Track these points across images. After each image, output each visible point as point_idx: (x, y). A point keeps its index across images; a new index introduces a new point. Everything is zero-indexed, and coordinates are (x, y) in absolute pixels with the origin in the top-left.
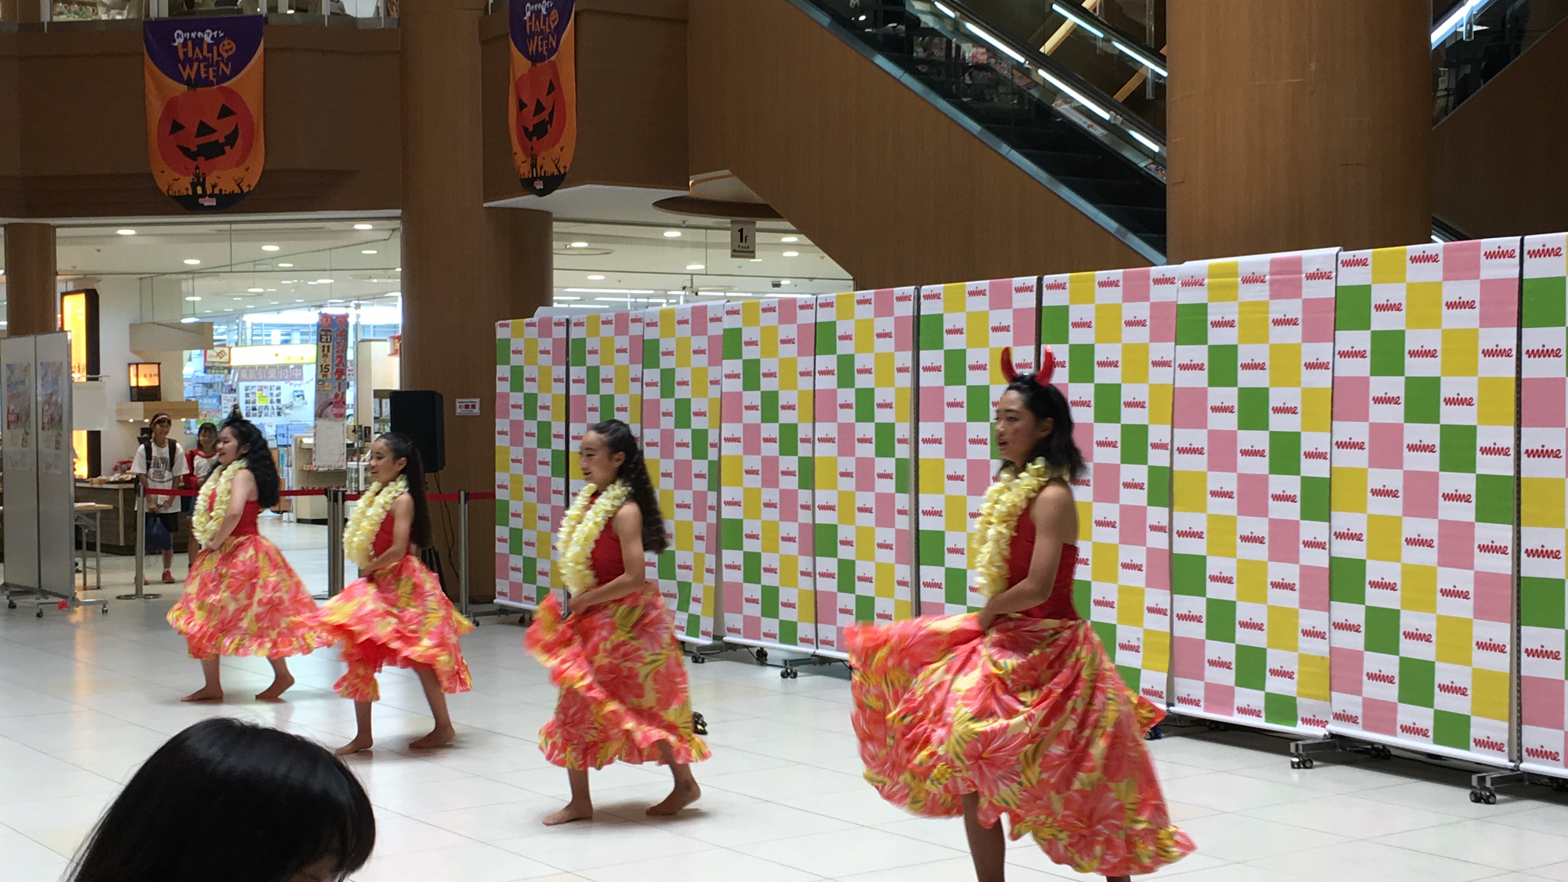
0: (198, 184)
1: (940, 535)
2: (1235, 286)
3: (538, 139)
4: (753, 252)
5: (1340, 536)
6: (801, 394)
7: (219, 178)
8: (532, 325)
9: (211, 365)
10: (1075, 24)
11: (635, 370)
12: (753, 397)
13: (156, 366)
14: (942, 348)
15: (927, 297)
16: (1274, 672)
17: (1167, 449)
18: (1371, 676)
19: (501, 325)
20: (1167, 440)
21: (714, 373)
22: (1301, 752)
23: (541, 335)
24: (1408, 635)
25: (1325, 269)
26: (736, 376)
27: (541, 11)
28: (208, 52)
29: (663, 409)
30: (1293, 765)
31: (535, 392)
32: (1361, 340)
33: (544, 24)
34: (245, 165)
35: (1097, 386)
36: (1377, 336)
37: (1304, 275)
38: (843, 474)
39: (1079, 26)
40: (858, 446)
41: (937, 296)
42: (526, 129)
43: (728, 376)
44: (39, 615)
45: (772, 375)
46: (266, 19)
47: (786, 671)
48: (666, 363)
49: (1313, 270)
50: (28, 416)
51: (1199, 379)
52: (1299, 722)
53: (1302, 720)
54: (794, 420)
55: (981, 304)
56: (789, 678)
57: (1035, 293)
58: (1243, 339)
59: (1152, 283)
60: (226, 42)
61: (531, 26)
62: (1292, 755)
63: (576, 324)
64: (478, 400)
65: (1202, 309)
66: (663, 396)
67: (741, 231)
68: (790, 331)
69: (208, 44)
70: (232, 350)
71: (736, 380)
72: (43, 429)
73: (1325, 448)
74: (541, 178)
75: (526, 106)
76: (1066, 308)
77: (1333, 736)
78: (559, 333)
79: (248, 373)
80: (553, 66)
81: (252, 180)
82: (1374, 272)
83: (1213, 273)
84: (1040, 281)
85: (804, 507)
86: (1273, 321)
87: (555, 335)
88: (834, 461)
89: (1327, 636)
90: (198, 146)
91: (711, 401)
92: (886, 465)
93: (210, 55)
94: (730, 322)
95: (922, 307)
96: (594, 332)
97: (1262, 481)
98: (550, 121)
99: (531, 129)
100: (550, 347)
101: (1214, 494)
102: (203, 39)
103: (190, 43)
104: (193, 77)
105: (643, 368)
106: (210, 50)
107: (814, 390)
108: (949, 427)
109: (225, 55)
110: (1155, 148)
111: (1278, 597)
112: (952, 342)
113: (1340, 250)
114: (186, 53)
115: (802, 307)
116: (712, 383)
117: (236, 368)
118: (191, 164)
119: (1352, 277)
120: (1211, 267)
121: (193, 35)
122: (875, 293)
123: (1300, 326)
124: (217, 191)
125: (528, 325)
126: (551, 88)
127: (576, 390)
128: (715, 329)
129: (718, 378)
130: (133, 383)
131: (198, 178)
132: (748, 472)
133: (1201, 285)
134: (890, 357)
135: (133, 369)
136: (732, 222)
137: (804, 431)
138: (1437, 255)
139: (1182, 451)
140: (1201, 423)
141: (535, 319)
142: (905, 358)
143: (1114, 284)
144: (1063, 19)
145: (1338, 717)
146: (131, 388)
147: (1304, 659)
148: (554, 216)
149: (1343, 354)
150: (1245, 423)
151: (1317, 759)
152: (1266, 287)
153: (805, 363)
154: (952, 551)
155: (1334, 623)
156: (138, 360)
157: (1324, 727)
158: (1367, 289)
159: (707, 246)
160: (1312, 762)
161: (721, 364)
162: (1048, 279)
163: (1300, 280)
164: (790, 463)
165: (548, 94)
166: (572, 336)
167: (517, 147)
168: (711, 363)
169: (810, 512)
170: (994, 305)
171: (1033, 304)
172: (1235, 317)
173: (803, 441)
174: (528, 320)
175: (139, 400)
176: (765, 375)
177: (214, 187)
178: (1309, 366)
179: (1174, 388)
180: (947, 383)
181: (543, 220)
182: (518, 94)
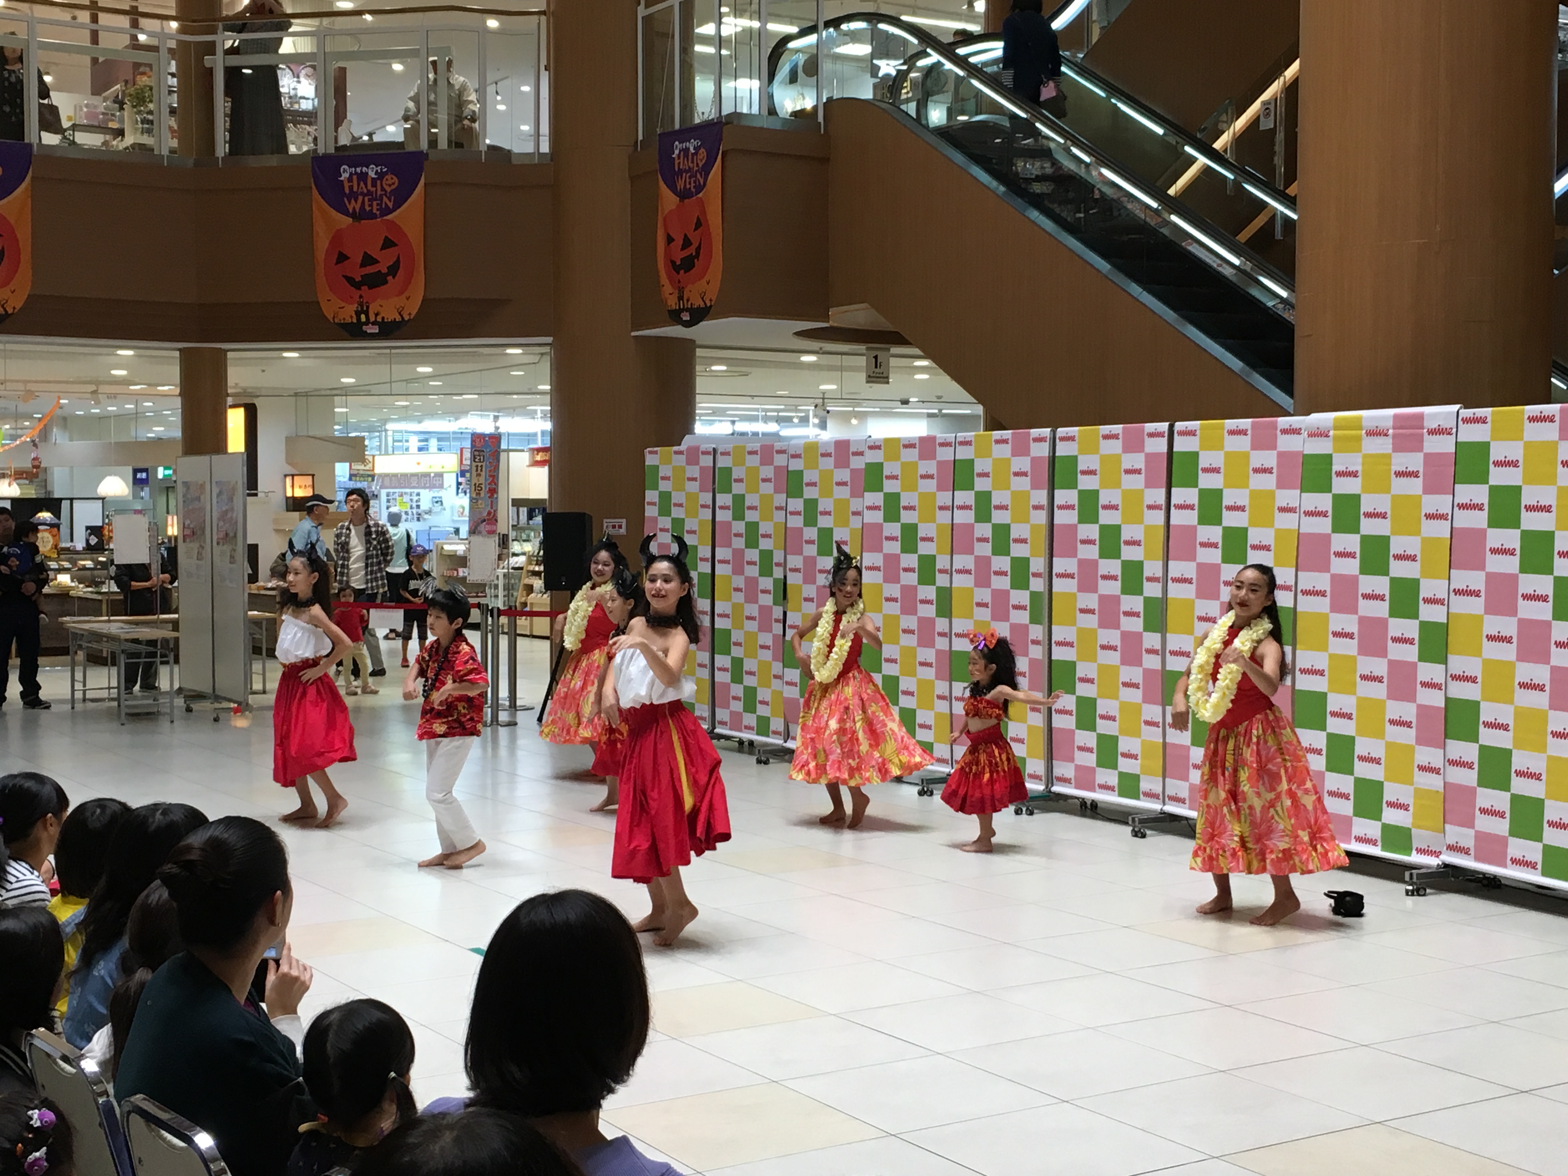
0: (362, 312)
1: (1072, 665)
2: (1359, 439)
3: (685, 272)
4: (887, 377)
5: (1455, 678)
6: (940, 527)
7: (381, 306)
8: (681, 453)
9: (356, 472)
10: (1205, 164)
11: (780, 499)
12: (893, 529)
13: (310, 477)
14: (1076, 488)
15: (1063, 439)
16: (1391, 804)
17: (1291, 591)
18: (1483, 811)
19: (650, 452)
20: (1292, 582)
21: (856, 504)
22: (1415, 880)
23: (689, 463)
24: (1519, 774)
25: (1445, 425)
26: (877, 508)
27: (689, 149)
28: (373, 186)
29: (806, 537)
30: (1407, 892)
31: (683, 516)
32: (1478, 493)
33: (693, 162)
34: (406, 294)
35: (1225, 529)
36: (1494, 491)
37: (1425, 430)
38: (979, 605)
39: (1209, 167)
40: (994, 578)
41: (1071, 439)
42: (673, 263)
43: (869, 508)
44: (216, 720)
45: (912, 508)
46: (427, 154)
47: (923, 789)
48: (810, 493)
49: (1434, 426)
50: (203, 530)
51: (1324, 525)
52: (1414, 852)
53: (1417, 849)
54: (933, 552)
55: (1115, 447)
56: (925, 796)
57: (1166, 438)
58: (1366, 489)
59: (1279, 433)
60: (388, 177)
61: (679, 163)
62: (1405, 882)
63: (722, 454)
64: (624, 521)
65: (1327, 459)
66: (806, 524)
67: (876, 357)
68: (930, 467)
69: (373, 179)
70: (376, 458)
71: (877, 512)
72: (218, 543)
73: (1442, 594)
74: (687, 310)
75: (673, 240)
76: (1196, 454)
77: (1446, 866)
78: (707, 461)
79: (391, 480)
80: (701, 203)
81: (412, 308)
82: (1493, 430)
83: (1338, 425)
84: (1171, 428)
85: (941, 634)
86: (1395, 473)
87: (702, 464)
88: (970, 591)
89: (1442, 771)
90: (362, 276)
91: (853, 531)
92: (1021, 597)
93: (374, 189)
94: (872, 457)
95: (1057, 447)
96: (741, 462)
97: (1382, 624)
98: (697, 256)
99: (678, 263)
100: (697, 475)
101: (1336, 634)
102: (367, 173)
103: (355, 177)
104: (357, 211)
105: (787, 497)
106: (374, 184)
107: (952, 524)
108: (1082, 563)
109: (388, 189)
110: (1284, 294)
111: (1396, 734)
112: (1086, 483)
113: (1461, 408)
114: (351, 188)
115: (942, 445)
116: (854, 513)
117: (380, 475)
118: (356, 293)
119: (1471, 434)
120: (1336, 419)
121: (358, 170)
122: (1012, 433)
123: (1421, 479)
124: (379, 319)
125: (676, 453)
126: (699, 224)
127: (722, 516)
128: (858, 463)
129: (860, 509)
130: (289, 494)
131: (362, 308)
132: (888, 600)
133: (1327, 436)
134: (1026, 495)
135: (288, 480)
136: (868, 349)
137: (942, 562)
138: (1554, 416)
139: (1306, 593)
140: (1325, 567)
141: (683, 447)
142: (1041, 496)
143: (1243, 432)
144: (1192, 160)
145: (1451, 848)
146: (287, 498)
147: (1419, 793)
148: (697, 343)
149: (1462, 507)
150: (1367, 568)
151: (1431, 887)
152: (1389, 441)
153: (944, 498)
154: (1083, 680)
155: (1449, 760)
156: (294, 472)
157: (1438, 857)
158: (1485, 446)
159: (841, 369)
160: (1425, 890)
161: (863, 497)
162: (1179, 425)
163: (1422, 435)
164: (928, 592)
165: (695, 230)
166: (719, 465)
167: (664, 279)
168: (853, 495)
169: (948, 639)
170: (1127, 449)
171: (1164, 449)
172: (1359, 468)
173: (941, 571)
174: (676, 448)
175: (294, 510)
176: (905, 508)
177: (377, 315)
178: (1429, 516)
179: (1299, 533)
180: (1081, 521)
181: (687, 348)
182: (666, 229)
